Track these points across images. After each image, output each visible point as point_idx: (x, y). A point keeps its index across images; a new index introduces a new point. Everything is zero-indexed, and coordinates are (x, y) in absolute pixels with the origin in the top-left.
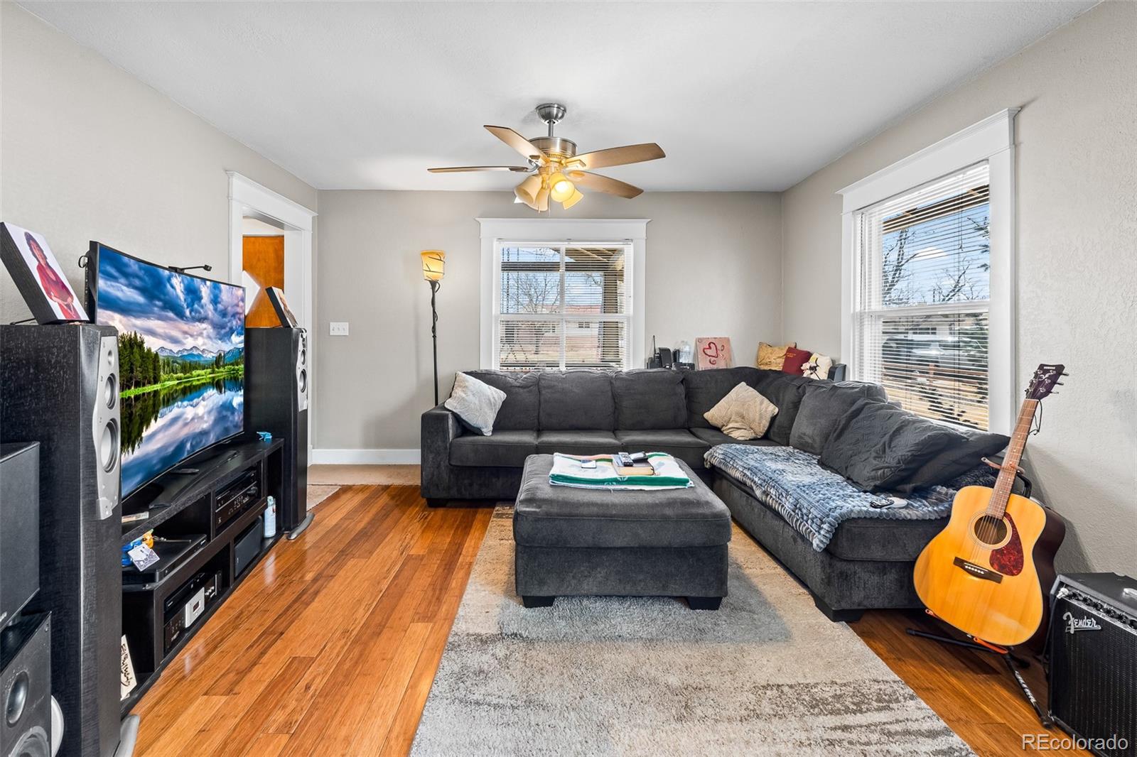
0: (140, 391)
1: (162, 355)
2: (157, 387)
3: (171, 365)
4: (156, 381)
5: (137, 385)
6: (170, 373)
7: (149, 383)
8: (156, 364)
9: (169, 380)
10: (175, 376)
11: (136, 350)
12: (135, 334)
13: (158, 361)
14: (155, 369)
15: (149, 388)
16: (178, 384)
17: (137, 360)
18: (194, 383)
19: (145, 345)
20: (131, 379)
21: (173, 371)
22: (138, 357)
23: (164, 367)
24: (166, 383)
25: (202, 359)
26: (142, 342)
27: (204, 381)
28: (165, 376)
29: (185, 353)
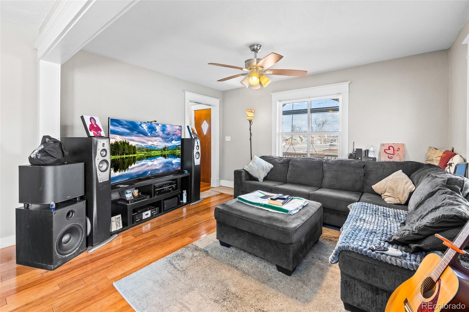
0: (128, 156)
1: (137, 147)
2: (135, 155)
3: (141, 149)
4: (134, 153)
5: (126, 154)
6: (141, 152)
7: (132, 154)
8: (135, 149)
9: (140, 153)
10: (143, 152)
11: (125, 145)
12: (126, 141)
13: (136, 148)
14: (134, 150)
15: (131, 156)
16: (144, 155)
17: (126, 148)
18: (152, 155)
19: (130, 144)
20: (124, 153)
21: (142, 151)
22: (126, 147)
23: (138, 150)
24: (139, 154)
25: (156, 148)
26: (129, 143)
27: (157, 155)
28: (139, 153)
29: (148, 146)
